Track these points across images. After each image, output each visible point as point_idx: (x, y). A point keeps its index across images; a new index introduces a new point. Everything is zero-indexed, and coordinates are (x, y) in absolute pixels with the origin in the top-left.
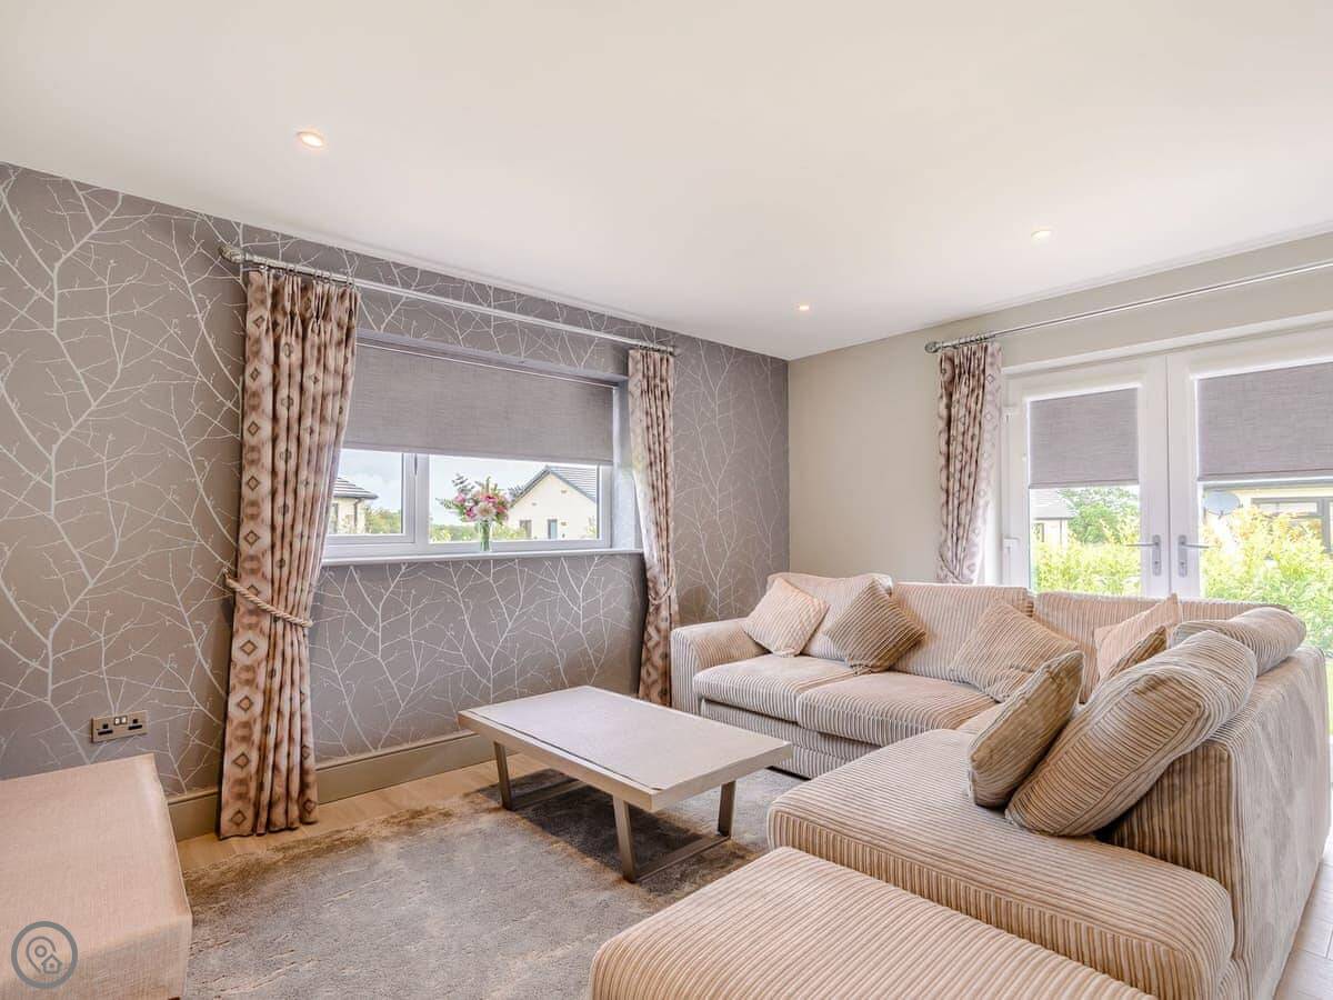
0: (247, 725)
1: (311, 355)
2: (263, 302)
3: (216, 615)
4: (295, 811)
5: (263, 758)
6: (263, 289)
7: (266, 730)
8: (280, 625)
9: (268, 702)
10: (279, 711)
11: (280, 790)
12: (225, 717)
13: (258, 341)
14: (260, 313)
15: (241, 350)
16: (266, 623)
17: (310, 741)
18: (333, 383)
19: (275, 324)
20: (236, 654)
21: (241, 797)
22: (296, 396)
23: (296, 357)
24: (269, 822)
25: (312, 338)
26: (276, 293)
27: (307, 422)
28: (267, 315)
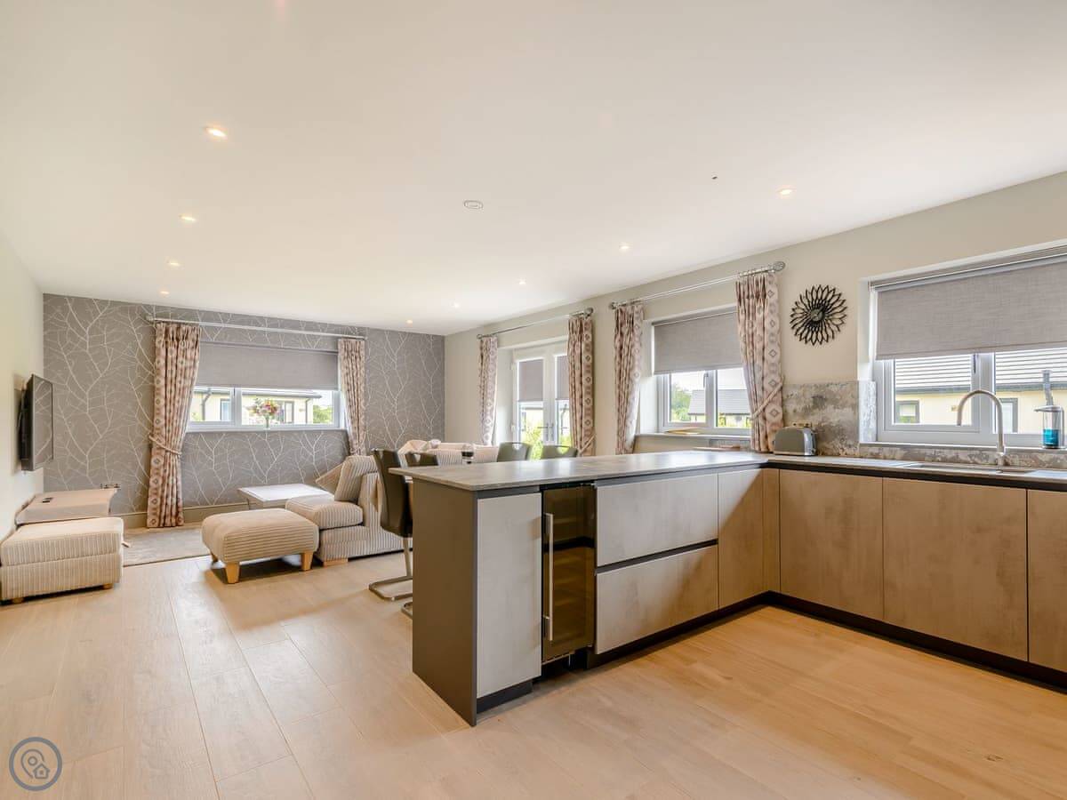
0: (156, 489)
1: (180, 353)
2: (161, 335)
3: (146, 450)
4: (174, 520)
5: (162, 501)
6: (161, 330)
7: (163, 491)
8: (168, 454)
9: (164, 481)
10: (168, 484)
11: (168, 512)
12: (148, 486)
13: (159, 349)
14: (161, 339)
15: (153, 351)
16: (163, 453)
17: (180, 496)
18: (189, 364)
19: (167, 342)
20: (153, 463)
21: (155, 514)
22: (174, 369)
23: (174, 355)
24: (164, 524)
25: (181, 347)
26: (167, 331)
27: (179, 379)
28: (163, 339)
